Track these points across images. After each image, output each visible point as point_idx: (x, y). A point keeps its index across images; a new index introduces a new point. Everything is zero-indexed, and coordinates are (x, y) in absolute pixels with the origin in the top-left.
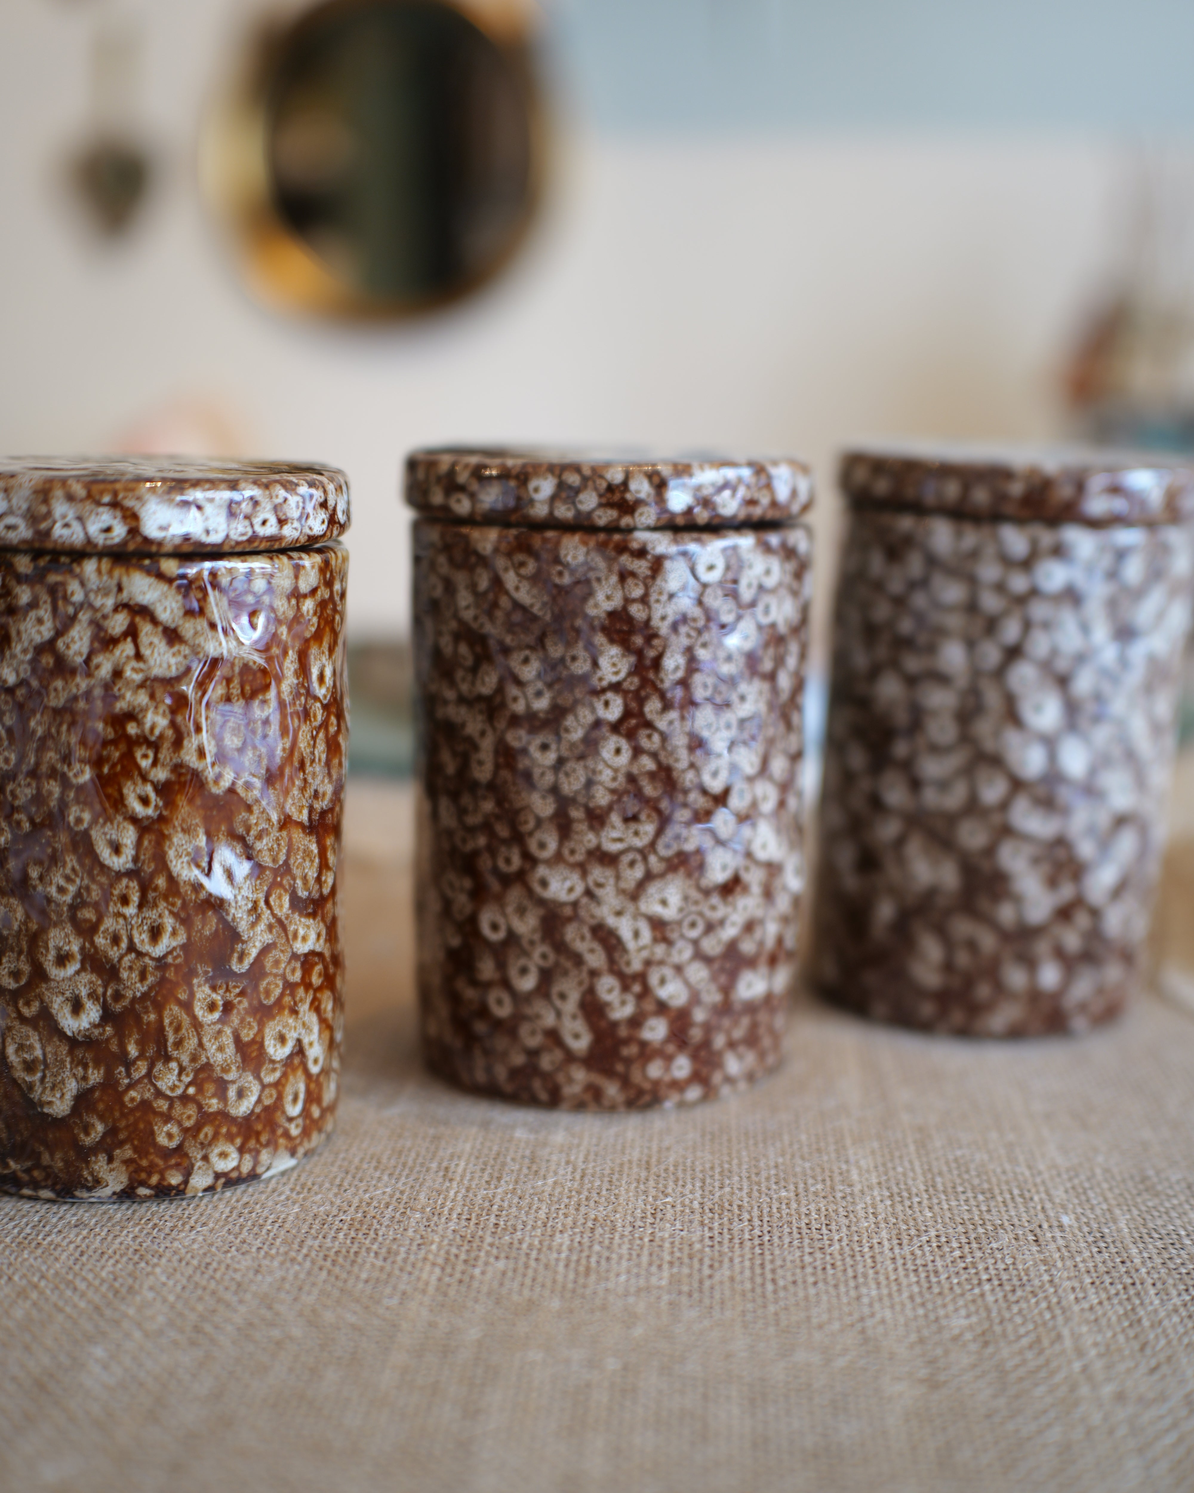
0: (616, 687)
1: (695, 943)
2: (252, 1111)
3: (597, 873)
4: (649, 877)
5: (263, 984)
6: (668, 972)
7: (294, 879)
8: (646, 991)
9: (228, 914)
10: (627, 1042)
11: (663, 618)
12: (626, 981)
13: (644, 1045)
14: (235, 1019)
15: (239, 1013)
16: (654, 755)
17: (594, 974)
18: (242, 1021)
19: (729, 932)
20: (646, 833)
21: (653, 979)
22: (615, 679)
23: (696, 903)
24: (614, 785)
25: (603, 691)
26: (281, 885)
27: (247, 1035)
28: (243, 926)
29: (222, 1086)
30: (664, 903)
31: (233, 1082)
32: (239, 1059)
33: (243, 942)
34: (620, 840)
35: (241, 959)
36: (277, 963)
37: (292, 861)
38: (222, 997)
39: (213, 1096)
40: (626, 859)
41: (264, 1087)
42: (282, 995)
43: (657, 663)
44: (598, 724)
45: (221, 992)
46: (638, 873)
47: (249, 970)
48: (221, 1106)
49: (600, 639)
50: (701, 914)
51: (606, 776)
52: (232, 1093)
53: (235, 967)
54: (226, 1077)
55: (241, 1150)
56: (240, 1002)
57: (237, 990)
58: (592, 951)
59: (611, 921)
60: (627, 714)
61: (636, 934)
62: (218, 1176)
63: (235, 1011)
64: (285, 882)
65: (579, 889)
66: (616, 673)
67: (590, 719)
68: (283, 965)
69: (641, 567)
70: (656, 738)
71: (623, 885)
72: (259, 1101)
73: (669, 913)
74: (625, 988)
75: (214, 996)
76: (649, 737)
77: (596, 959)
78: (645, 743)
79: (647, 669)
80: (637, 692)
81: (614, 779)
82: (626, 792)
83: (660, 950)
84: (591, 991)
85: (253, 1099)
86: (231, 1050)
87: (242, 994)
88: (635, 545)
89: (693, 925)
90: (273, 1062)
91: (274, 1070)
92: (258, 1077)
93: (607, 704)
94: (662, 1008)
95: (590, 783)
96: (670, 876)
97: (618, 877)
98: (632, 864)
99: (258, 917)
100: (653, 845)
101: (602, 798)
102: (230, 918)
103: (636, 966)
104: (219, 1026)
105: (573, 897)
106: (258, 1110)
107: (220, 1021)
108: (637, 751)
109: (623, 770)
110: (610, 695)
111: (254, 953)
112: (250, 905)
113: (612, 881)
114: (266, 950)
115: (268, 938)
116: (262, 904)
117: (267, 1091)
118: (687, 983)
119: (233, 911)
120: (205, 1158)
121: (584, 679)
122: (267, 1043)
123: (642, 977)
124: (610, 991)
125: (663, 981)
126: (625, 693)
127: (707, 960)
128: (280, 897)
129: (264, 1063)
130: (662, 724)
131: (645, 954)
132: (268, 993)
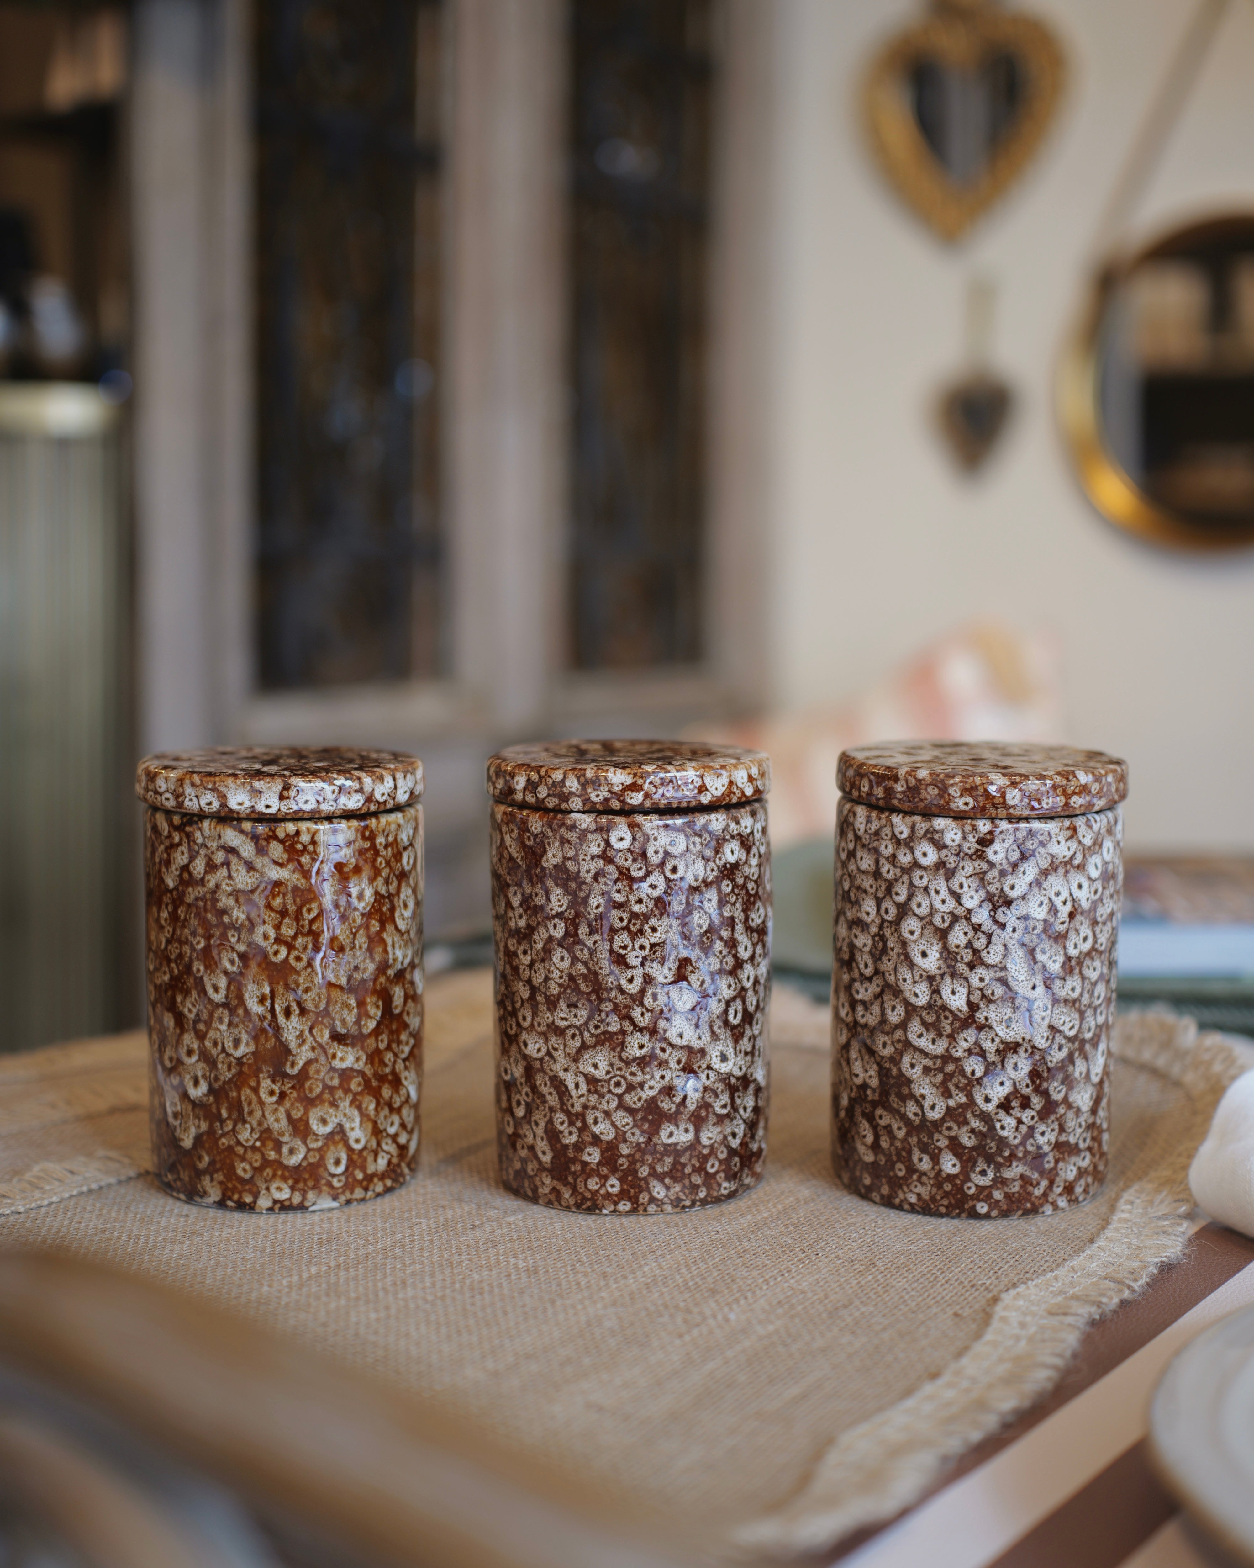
0: (559, 915)
1: (620, 1097)
2: (300, 1165)
3: (554, 1040)
4: (584, 1047)
5: (307, 1084)
6: (600, 1116)
7: (334, 1020)
8: (585, 1127)
9: (282, 1036)
10: (574, 1160)
11: (588, 872)
12: (573, 1118)
13: (585, 1164)
14: (287, 1104)
15: (290, 1099)
16: (585, 964)
17: (552, 1110)
18: (292, 1104)
19: (647, 1094)
20: (582, 1016)
21: (590, 1120)
22: (560, 910)
23: (620, 1069)
24: (561, 981)
25: (553, 917)
26: (322, 1023)
27: (297, 1114)
28: (293, 1045)
29: (278, 1146)
30: (595, 1066)
31: (286, 1143)
32: (291, 1128)
33: (293, 1055)
34: (566, 1019)
35: (293, 1065)
36: (318, 1072)
37: (331, 1009)
38: (279, 1088)
39: (272, 1149)
40: (570, 1032)
41: (309, 1150)
42: (322, 1093)
43: (585, 901)
44: (551, 938)
45: (279, 1084)
46: (577, 1043)
47: (298, 1074)
48: (277, 1157)
49: (550, 883)
50: (623, 1077)
51: (556, 974)
52: (285, 1150)
53: (289, 1070)
54: (281, 1139)
55: (293, 1189)
56: (291, 1093)
57: (290, 1085)
58: (550, 1094)
59: (561, 1074)
60: (567, 934)
61: (577, 1086)
62: (275, 1202)
63: (287, 1098)
64: (325, 1021)
65: (544, 1051)
66: (561, 906)
67: (546, 935)
68: (323, 1074)
69: (573, 836)
70: (586, 951)
71: (568, 1051)
72: (305, 1158)
73: (600, 1074)
74: (571, 1123)
75: (274, 1086)
76: (582, 950)
77: (553, 1100)
78: (578, 954)
79: (580, 904)
80: (573, 920)
81: (561, 977)
82: (569, 986)
83: (593, 1099)
84: (550, 1122)
85: (301, 1156)
86: (284, 1122)
87: (293, 1087)
88: (569, 822)
89: (618, 1084)
90: (317, 1135)
91: (317, 1140)
92: (305, 1143)
93: (555, 926)
94: (596, 1140)
95: (547, 979)
96: (599, 1048)
97: (565, 1045)
98: (573, 1036)
99: (304, 1041)
100: (586, 1024)
101: (554, 990)
102: (283, 1039)
103: (578, 1108)
104: (276, 1106)
105: (540, 1055)
106: (304, 1164)
107: (277, 1102)
108: (574, 960)
109: (566, 972)
110: (557, 920)
111: (301, 1063)
112: (298, 1033)
113: (562, 1047)
114: (309, 1063)
115: (311, 1055)
116: (307, 1033)
117: (311, 1153)
118: (613, 1125)
119: (285, 1035)
120: (268, 1189)
121: (542, 908)
122: (311, 1122)
123: (582, 1116)
124: (562, 1123)
125: (596, 1122)
126: (566, 920)
127: (631, 1111)
128: (321, 1030)
129: (309, 1135)
130: (590, 943)
131: (583, 1100)
132: (311, 1090)
